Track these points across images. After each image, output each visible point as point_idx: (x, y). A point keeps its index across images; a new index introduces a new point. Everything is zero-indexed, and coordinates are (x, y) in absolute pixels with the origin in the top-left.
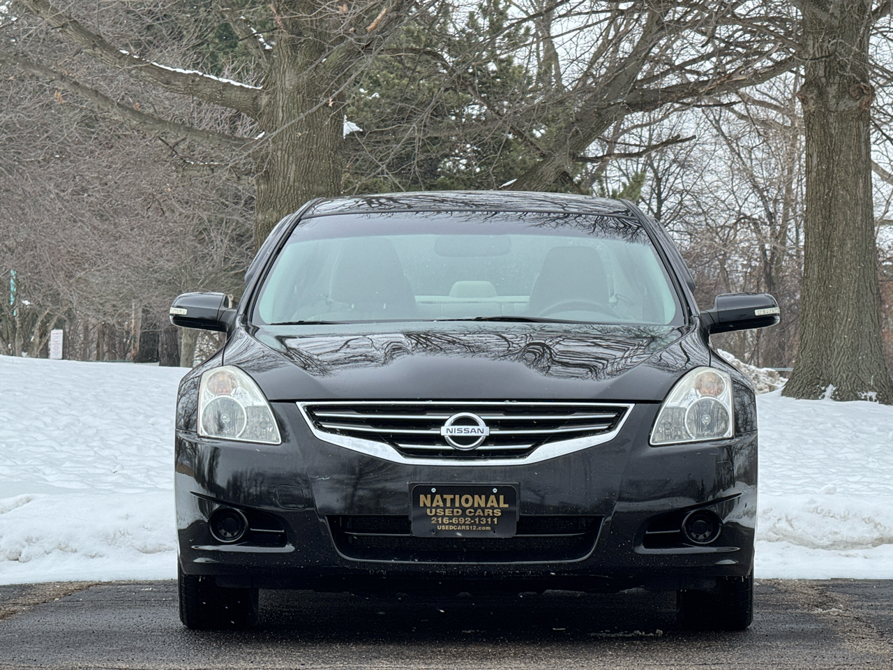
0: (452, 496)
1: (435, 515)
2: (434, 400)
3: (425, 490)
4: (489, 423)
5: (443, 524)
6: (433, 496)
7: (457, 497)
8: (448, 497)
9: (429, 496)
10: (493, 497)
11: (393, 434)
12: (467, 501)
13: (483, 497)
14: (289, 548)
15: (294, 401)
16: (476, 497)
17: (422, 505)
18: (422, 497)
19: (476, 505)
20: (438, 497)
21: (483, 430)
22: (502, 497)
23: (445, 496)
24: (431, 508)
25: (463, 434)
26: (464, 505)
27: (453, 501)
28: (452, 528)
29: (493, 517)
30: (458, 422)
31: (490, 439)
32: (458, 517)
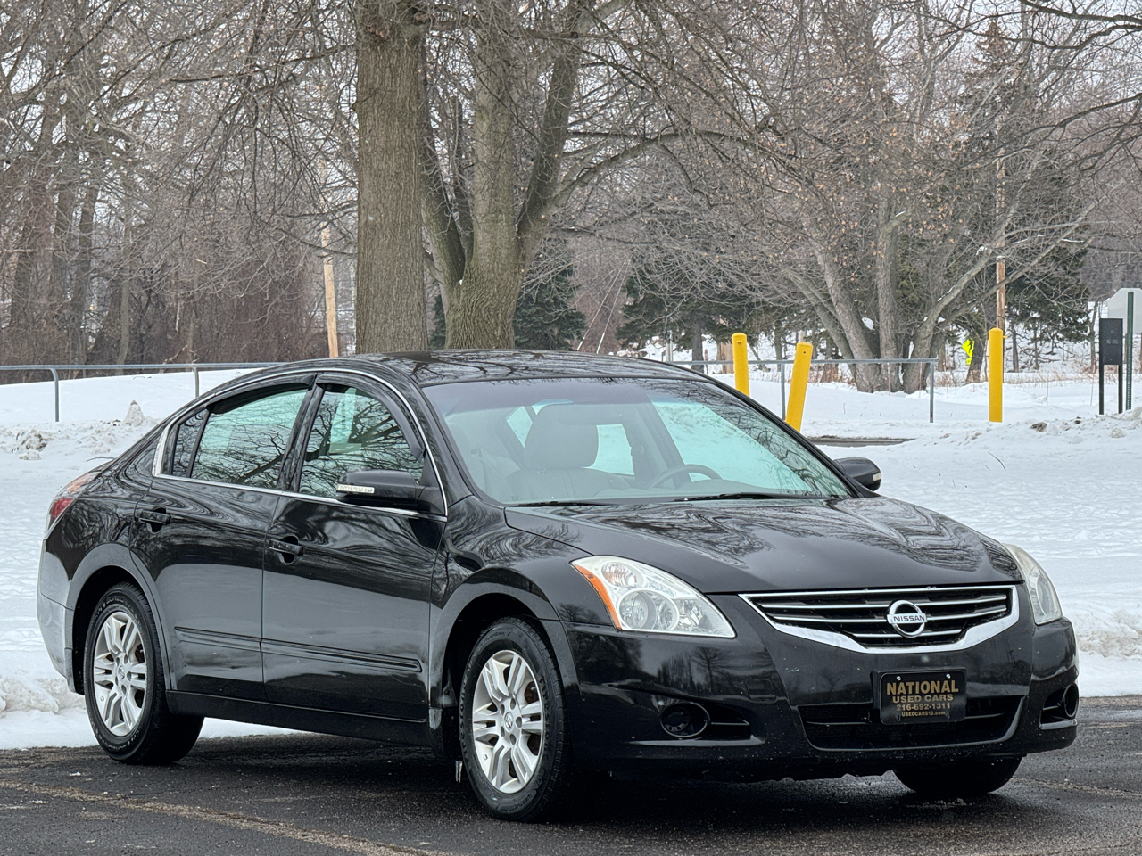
0: (913, 683)
1: (900, 703)
2: (870, 589)
3: (890, 678)
4: (924, 609)
5: (906, 711)
6: (898, 683)
7: (918, 683)
8: (910, 684)
9: (894, 684)
10: (946, 683)
11: (843, 624)
12: (925, 687)
13: (938, 682)
14: (754, 740)
15: (736, 593)
16: (933, 683)
17: (888, 693)
18: (889, 685)
19: (933, 691)
20: (902, 684)
21: (920, 618)
22: (953, 682)
23: (907, 684)
24: (896, 696)
25: (909, 622)
26: (924, 692)
27: (914, 687)
28: (914, 714)
29: (947, 701)
30: (901, 610)
31: (929, 626)
32: (918, 703)
